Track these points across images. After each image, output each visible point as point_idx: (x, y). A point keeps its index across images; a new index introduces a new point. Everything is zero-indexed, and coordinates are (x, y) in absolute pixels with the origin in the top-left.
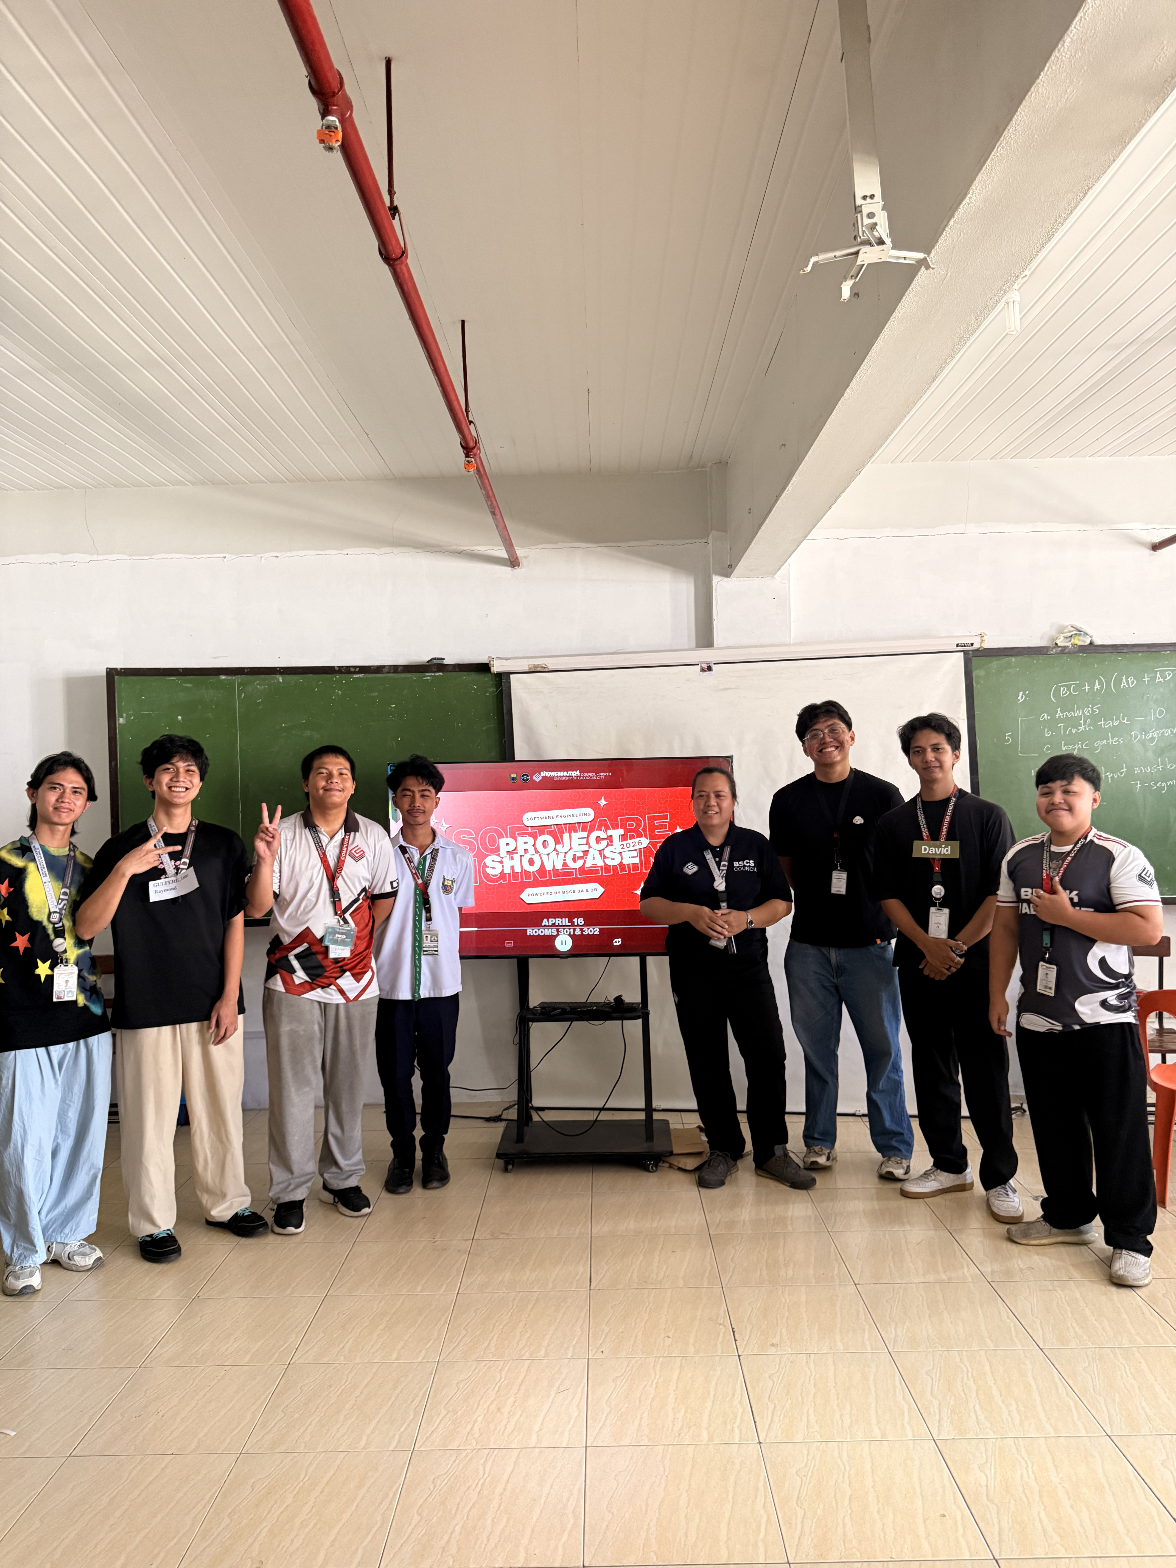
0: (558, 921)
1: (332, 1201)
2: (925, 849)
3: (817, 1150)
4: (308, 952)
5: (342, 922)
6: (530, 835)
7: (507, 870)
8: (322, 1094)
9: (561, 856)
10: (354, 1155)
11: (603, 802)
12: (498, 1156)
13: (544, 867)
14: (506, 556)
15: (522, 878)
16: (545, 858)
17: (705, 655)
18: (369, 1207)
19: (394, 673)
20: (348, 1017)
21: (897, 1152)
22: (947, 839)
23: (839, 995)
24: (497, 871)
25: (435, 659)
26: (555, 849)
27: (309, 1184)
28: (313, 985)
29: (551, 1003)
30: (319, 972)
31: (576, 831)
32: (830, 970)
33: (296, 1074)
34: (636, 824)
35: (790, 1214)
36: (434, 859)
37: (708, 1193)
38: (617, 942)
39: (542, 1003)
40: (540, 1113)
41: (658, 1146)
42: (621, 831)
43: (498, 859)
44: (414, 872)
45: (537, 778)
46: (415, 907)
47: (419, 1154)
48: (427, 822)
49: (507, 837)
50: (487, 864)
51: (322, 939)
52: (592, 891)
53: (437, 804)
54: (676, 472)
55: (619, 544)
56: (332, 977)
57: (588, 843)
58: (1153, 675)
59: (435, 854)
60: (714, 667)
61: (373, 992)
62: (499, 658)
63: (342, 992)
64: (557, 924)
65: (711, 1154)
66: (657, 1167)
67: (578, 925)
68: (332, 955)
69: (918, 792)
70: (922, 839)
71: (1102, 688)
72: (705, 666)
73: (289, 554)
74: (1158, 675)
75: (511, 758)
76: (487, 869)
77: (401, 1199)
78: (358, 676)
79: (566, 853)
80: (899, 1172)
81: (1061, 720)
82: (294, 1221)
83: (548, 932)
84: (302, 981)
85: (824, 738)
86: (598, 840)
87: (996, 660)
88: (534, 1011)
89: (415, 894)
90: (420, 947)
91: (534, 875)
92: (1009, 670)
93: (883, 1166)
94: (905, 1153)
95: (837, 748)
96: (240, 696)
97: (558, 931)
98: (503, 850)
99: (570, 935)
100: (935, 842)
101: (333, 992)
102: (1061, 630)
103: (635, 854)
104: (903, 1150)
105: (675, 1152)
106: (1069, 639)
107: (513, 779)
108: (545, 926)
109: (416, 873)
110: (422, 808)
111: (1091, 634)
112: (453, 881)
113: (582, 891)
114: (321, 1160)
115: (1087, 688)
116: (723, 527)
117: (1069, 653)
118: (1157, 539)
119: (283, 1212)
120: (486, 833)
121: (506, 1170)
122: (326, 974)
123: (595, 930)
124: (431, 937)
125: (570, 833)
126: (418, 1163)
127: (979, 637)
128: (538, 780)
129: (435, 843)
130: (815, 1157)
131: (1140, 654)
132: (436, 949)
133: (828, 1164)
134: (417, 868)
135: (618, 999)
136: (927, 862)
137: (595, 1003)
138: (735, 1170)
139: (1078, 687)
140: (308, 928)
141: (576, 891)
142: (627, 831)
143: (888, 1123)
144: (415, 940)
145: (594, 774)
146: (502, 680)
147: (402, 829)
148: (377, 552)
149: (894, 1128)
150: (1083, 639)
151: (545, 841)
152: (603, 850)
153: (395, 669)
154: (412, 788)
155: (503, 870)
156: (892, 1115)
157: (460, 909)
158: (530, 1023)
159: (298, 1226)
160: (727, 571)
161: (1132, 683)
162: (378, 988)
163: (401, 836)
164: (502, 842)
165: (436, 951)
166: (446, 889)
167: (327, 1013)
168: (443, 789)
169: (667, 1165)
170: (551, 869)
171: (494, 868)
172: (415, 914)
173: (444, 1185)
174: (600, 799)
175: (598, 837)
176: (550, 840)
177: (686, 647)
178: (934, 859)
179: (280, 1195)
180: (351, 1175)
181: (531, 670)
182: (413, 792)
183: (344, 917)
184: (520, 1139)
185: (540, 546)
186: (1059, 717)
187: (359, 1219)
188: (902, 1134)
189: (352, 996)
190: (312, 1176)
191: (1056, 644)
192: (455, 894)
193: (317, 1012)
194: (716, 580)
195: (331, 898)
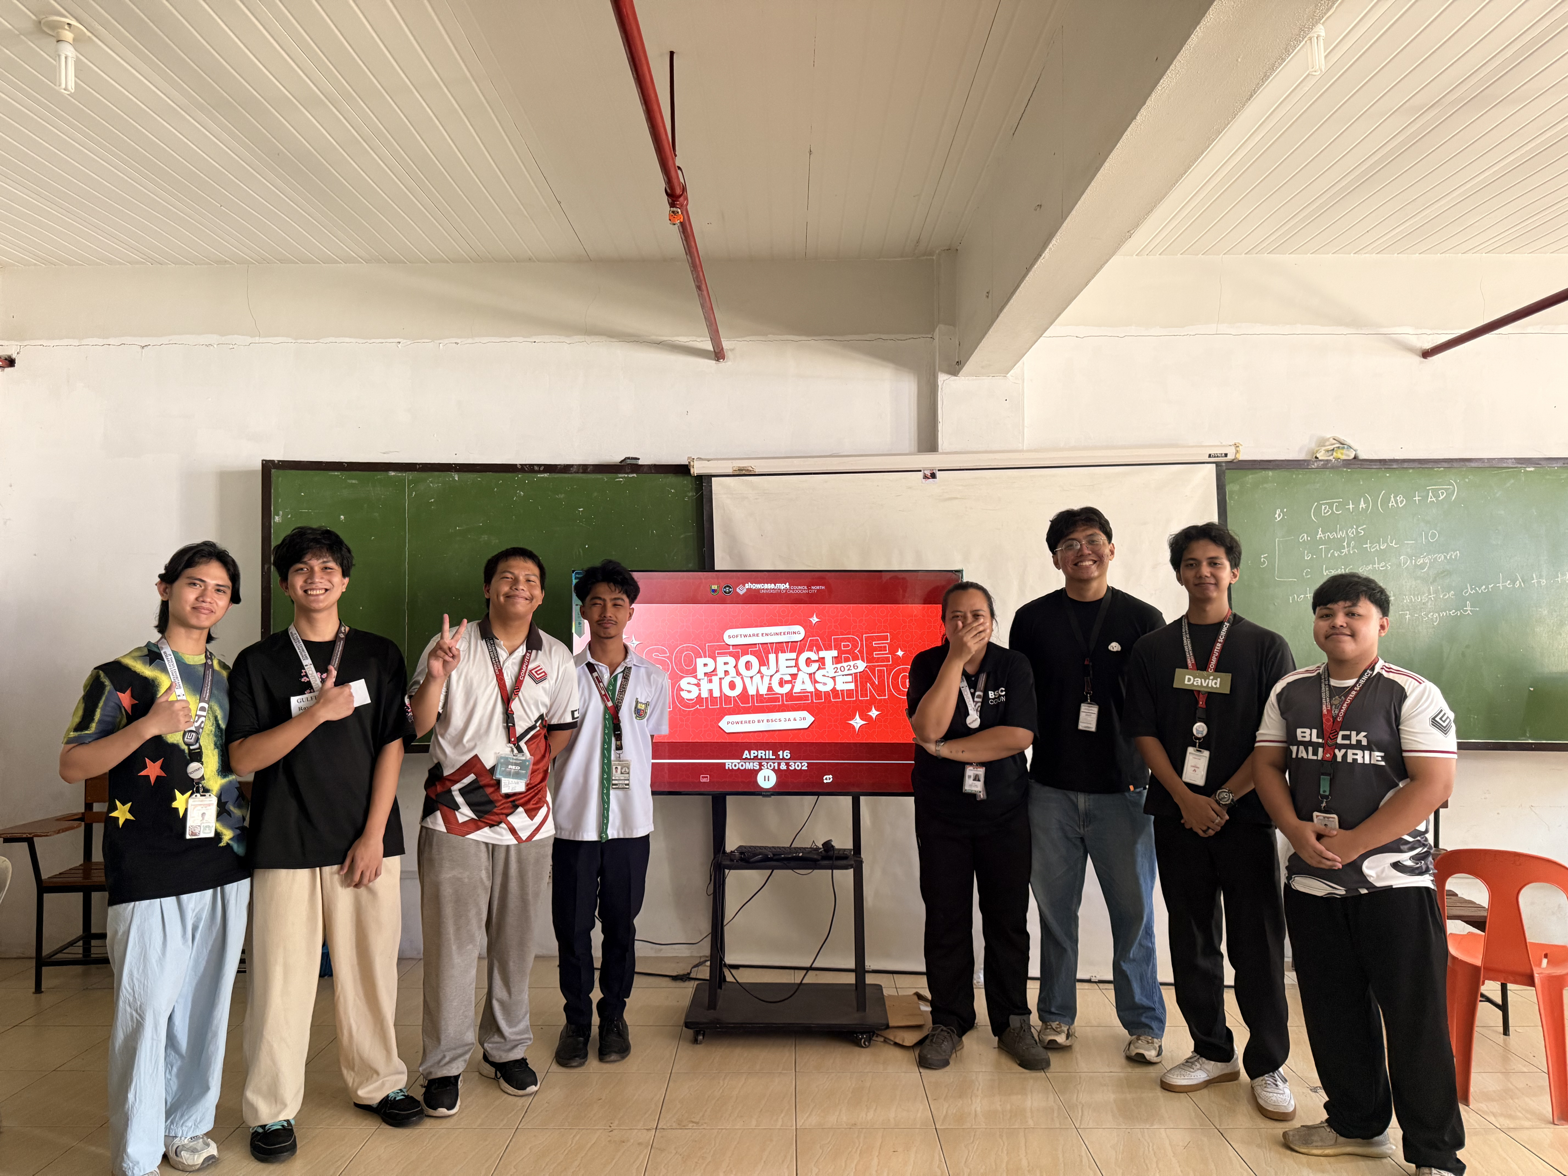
0: (761, 753)
1: (493, 1076)
2: (1189, 680)
3: (1054, 1027)
4: (476, 785)
5: (516, 751)
6: (731, 654)
7: (705, 694)
8: (485, 950)
9: (766, 680)
10: (520, 1022)
11: (815, 620)
12: (687, 1025)
13: (747, 692)
14: (711, 348)
15: (721, 704)
16: (748, 681)
17: (928, 461)
18: (536, 1085)
19: (582, 473)
20: (520, 861)
21: (1147, 1030)
22: (1217, 669)
23: (1084, 847)
24: (693, 695)
25: (629, 458)
26: (759, 672)
27: (467, 1057)
28: (480, 823)
29: (750, 847)
30: (487, 808)
31: (783, 652)
32: (1077, 818)
33: (458, 930)
34: (852, 645)
35: (1028, 1103)
36: (626, 678)
37: (930, 1075)
38: (828, 779)
39: (740, 847)
40: (733, 971)
41: (872, 1017)
42: (835, 653)
43: (695, 681)
44: (603, 693)
45: (741, 590)
46: (604, 734)
47: (596, 1019)
48: (619, 635)
49: (705, 657)
50: (682, 686)
51: (493, 769)
52: (801, 720)
53: (631, 615)
54: (900, 259)
55: (834, 338)
56: (502, 814)
57: (797, 665)
58: (1425, 494)
59: (627, 672)
60: (938, 474)
61: (548, 831)
62: (700, 459)
63: (513, 831)
64: (759, 757)
65: (934, 1029)
66: (869, 1043)
67: (783, 759)
68: (505, 790)
69: (1184, 613)
70: (1186, 667)
71: (1368, 507)
72: (928, 473)
73: (470, 340)
74: (1430, 494)
75: (712, 569)
76: (682, 693)
77: (574, 1074)
78: (543, 475)
79: (771, 676)
80: (1151, 1054)
81: (1321, 541)
82: (447, 1101)
83: (749, 766)
84: (467, 819)
85: (1081, 550)
86: (809, 662)
87: (1252, 474)
88: (732, 857)
89: (605, 718)
90: (609, 779)
91: (735, 700)
92: (1265, 485)
93: (1132, 1046)
94: (1156, 1031)
95: (1095, 562)
96: (410, 494)
97: (760, 765)
98: (701, 671)
99: (774, 770)
100: (1201, 672)
101: (504, 832)
102: (1322, 442)
103: (850, 678)
104: (1154, 1027)
105: (891, 1024)
106: (1330, 453)
107: (714, 591)
108: (746, 759)
109: (605, 695)
110: (614, 619)
111: (1355, 448)
112: (647, 704)
113: (789, 720)
114: (482, 1027)
115: (1351, 506)
116: (952, 321)
117: (1333, 468)
118: (1428, 345)
119: (435, 1089)
120: (681, 651)
121: (695, 1041)
122: (495, 810)
123: (803, 765)
124: (622, 769)
125: (777, 653)
126: (595, 1030)
127: (1233, 448)
128: (741, 593)
129: (627, 660)
130: (1054, 1035)
131: (1411, 471)
132: (627, 782)
133: (1068, 1043)
134: (607, 689)
135: (828, 845)
136: (1191, 694)
137: (800, 848)
138: (960, 1047)
139: (1343, 505)
140: (476, 756)
141: (783, 720)
142: (841, 653)
143: (1139, 997)
144: (603, 771)
145: (806, 588)
146: (703, 483)
147: (590, 644)
148: (568, 340)
149: (1145, 1002)
150: (1347, 452)
151: (748, 662)
152: (814, 673)
153: (584, 469)
154: (603, 596)
155: (700, 694)
156: (1143, 988)
157: (652, 736)
158: (727, 871)
159: (451, 1107)
160: (955, 368)
161: (1402, 502)
162: (553, 826)
163: (588, 652)
164: (700, 662)
165: (626, 785)
166: (639, 713)
167: (495, 856)
168: (636, 601)
169: (882, 1039)
170: (755, 693)
171: (689, 692)
172: (604, 742)
173: (623, 1058)
174: (812, 616)
175: (808, 659)
176: (754, 661)
177: (907, 452)
178: (1199, 692)
179: (432, 1070)
180: (516, 1046)
181: (736, 473)
182: (604, 600)
183: (518, 745)
184: (712, 1005)
185: (748, 338)
186: (1321, 538)
187: (524, 1099)
188: (1154, 1009)
189: (524, 835)
190: (471, 1046)
191: (1316, 458)
192: (648, 720)
193: (484, 855)
194: (942, 378)
195: (504, 723)
